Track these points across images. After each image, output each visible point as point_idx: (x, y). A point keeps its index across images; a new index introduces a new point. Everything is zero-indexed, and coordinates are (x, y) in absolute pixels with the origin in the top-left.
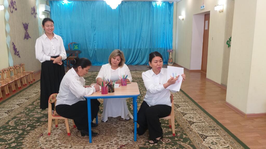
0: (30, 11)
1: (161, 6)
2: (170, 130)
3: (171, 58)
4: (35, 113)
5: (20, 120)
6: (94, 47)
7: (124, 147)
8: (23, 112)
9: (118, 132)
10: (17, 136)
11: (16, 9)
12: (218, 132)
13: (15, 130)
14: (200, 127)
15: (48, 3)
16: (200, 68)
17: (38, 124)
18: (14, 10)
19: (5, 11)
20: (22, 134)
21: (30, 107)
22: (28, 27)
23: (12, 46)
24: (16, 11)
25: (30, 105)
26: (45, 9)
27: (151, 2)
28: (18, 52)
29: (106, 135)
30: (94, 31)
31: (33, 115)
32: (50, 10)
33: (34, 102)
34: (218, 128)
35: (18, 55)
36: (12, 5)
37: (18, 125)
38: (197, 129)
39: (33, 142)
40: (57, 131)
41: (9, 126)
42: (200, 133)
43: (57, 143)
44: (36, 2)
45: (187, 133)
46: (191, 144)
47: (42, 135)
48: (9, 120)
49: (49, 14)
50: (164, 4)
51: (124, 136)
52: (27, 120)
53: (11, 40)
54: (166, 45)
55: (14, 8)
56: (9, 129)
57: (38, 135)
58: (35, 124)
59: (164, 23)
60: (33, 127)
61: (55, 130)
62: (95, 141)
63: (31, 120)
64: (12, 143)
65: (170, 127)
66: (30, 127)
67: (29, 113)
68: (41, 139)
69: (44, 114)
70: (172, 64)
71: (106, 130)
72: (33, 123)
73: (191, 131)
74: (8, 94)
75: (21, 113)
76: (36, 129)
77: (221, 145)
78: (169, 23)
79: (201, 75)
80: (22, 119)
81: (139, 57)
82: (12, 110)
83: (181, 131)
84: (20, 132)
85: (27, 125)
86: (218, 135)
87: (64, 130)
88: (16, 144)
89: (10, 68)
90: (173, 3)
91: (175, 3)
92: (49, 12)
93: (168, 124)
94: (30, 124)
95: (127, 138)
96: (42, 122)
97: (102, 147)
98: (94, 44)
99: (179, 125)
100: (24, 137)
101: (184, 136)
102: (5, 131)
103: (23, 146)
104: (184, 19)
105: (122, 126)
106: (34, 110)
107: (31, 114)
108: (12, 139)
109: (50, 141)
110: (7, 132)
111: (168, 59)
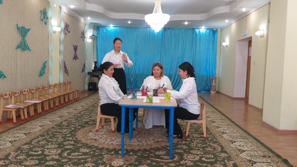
0: (80, 34)
1: (204, 33)
2: (202, 136)
3: (214, 86)
4: (82, 119)
5: (71, 122)
6: (135, 72)
7: (160, 142)
8: (73, 118)
9: (155, 133)
10: (70, 131)
11: (69, 32)
12: (247, 140)
13: (69, 128)
14: (231, 136)
15: (95, 28)
16: (243, 96)
17: (87, 125)
18: (67, 32)
19: (60, 32)
20: (75, 130)
21: (78, 115)
22: (77, 49)
23: (64, 64)
24: (69, 33)
25: (78, 114)
26: (92, 34)
27: (194, 29)
28: (68, 70)
29: (144, 135)
30: (137, 55)
31: (82, 120)
32: (96, 35)
33: (81, 112)
34: (248, 137)
35: (67, 73)
36: (66, 28)
37: (70, 125)
38: (227, 137)
39: (84, 135)
40: (103, 130)
41: (63, 124)
42: (230, 139)
43: (104, 136)
44: (85, 27)
45: (217, 139)
46: (220, 145)
47: (91, 131)
48: (62, 121)
49: (96, 38)
50: (208, 31)
51: (160, 136)
52: (77, 122)
53: (63, 59)
54: (209, 72)
55: (67, 30)
56: (63, 127)
57: (88, 131)
58: (84, 125)
59: (207, 50)
60: (83, 127)
61: (101, 130)
62: (135, 137)
63: (80, 123)
64: (67, 134)
65: (203, 134)
66: (80, 126)
67: (78, 119)
68: (90, 134)
69: (90, 120)
70: (215, 92)
71: (145, 132)
72: (83, 124)
73: (221, 137)
74: (58, 106)
75: (71, 118)
76: (85, 128)
77: (248, 147)
78: (212, 50)
79: (245, 102)
80: (73, 122)
81: (180, 83)
82: (63, 116)
83: (212, 137)
84: (73, 129)
85: (77, 125)
86: (246, 141)
87: (109, 129)
88: (70, 135)
89: (60, 83)
90: (217, 30)
91: (219, 30)
92: (95, 36)
93: (200, 132)
94: (80, 125)
95: (162, 137)
96: (90, 124)
97: (141, 141)
98: (135, 69)
99: (212, 134)
100: (76, 132)
101: (214, 140)
102: (60, 127)
103: (77, 136)
104: (228, 46)
105: (158, 131)
106: (82, 117)
107: (80, 119)
108: (66, 132)
109: (98, 135)
110: (62, 128)
111: (211, 86)
